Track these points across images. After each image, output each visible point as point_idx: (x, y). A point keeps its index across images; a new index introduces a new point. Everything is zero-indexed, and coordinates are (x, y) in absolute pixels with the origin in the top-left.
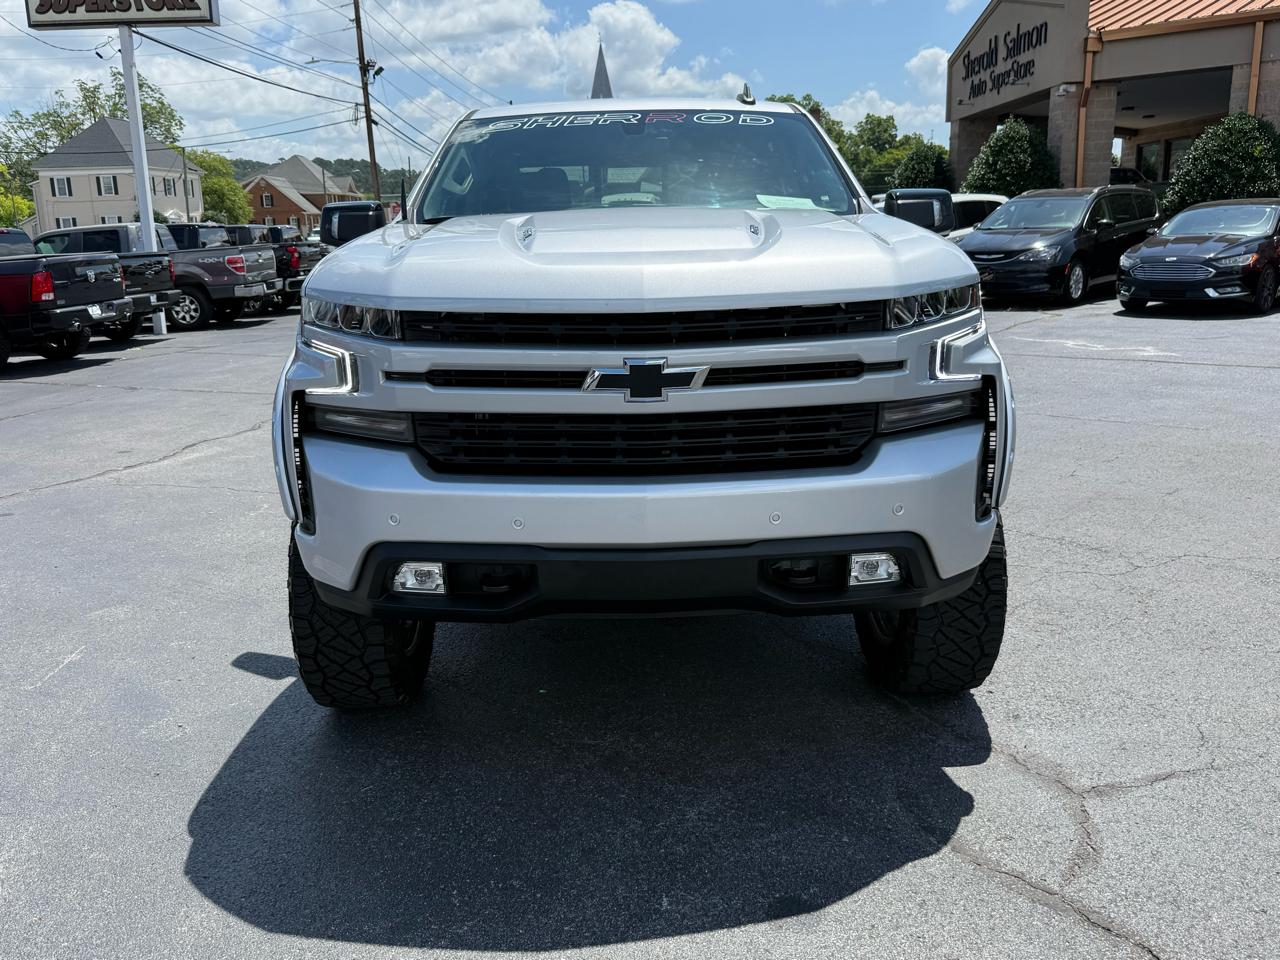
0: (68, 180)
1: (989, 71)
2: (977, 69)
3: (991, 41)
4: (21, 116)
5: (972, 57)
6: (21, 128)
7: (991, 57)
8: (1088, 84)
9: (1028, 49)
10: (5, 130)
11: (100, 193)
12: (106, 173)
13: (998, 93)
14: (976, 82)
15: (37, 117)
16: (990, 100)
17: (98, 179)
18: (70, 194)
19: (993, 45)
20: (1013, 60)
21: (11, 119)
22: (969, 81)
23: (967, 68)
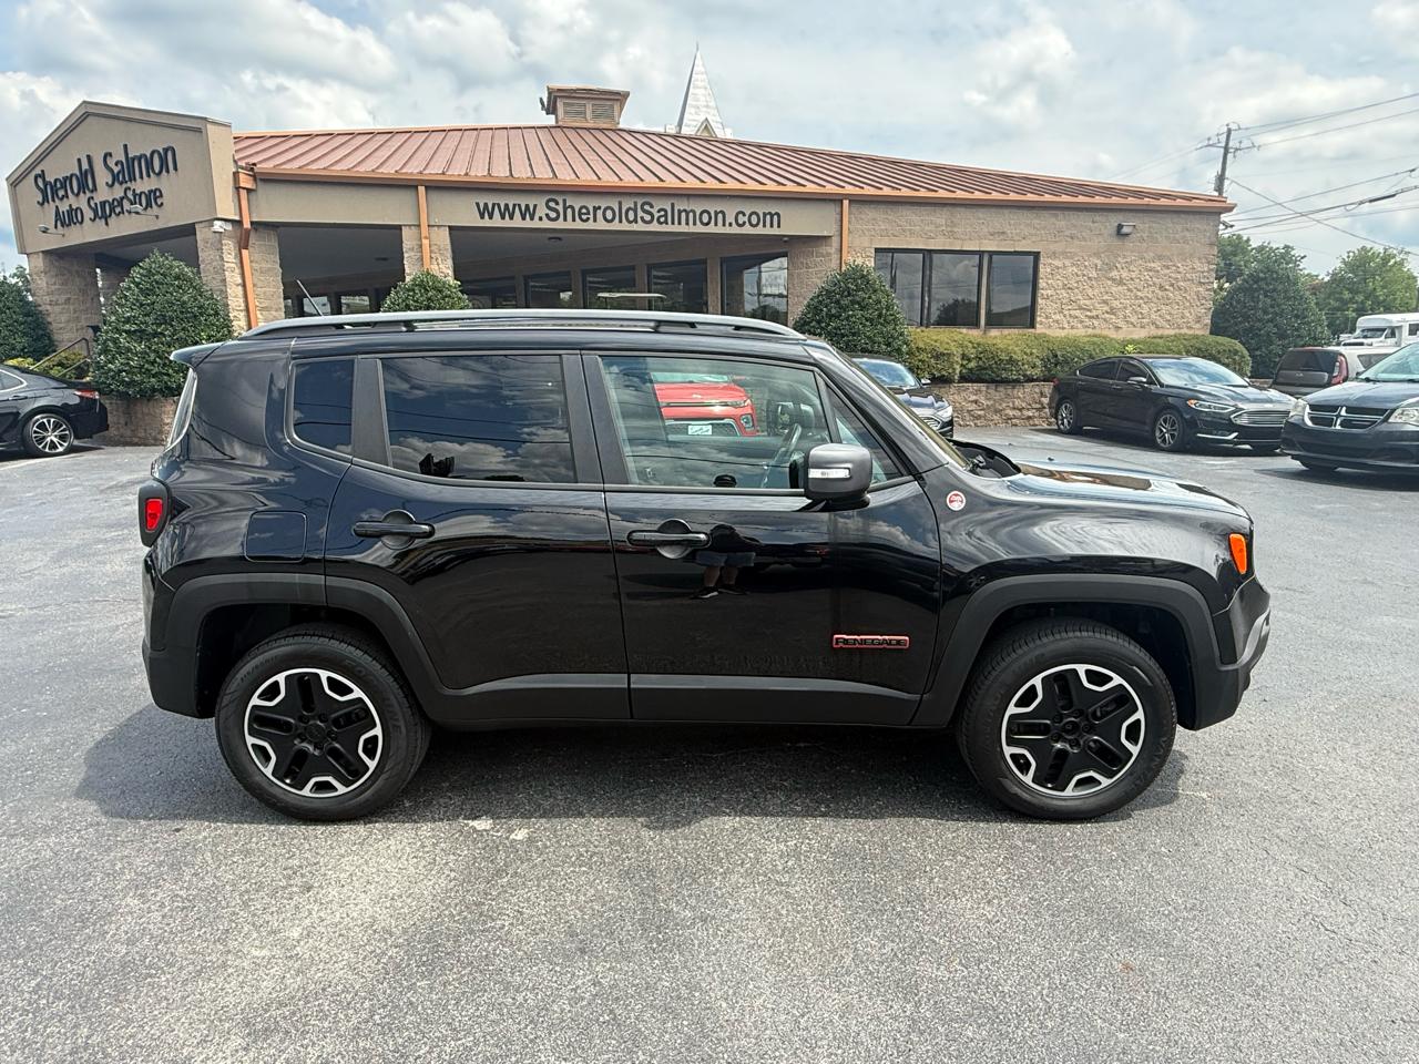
1: (83, 198)
2: (61, 193)
3: (79, 160)
5: (50, 178)
7: (85, 180)
8: (247, 225)
9: (149, 176)
13: (107, 224)
14: (64, 207)
16: (90, 232)
19: (85, 166)
20: (124, 186)
22: (50, 208)
23: (44, 193)
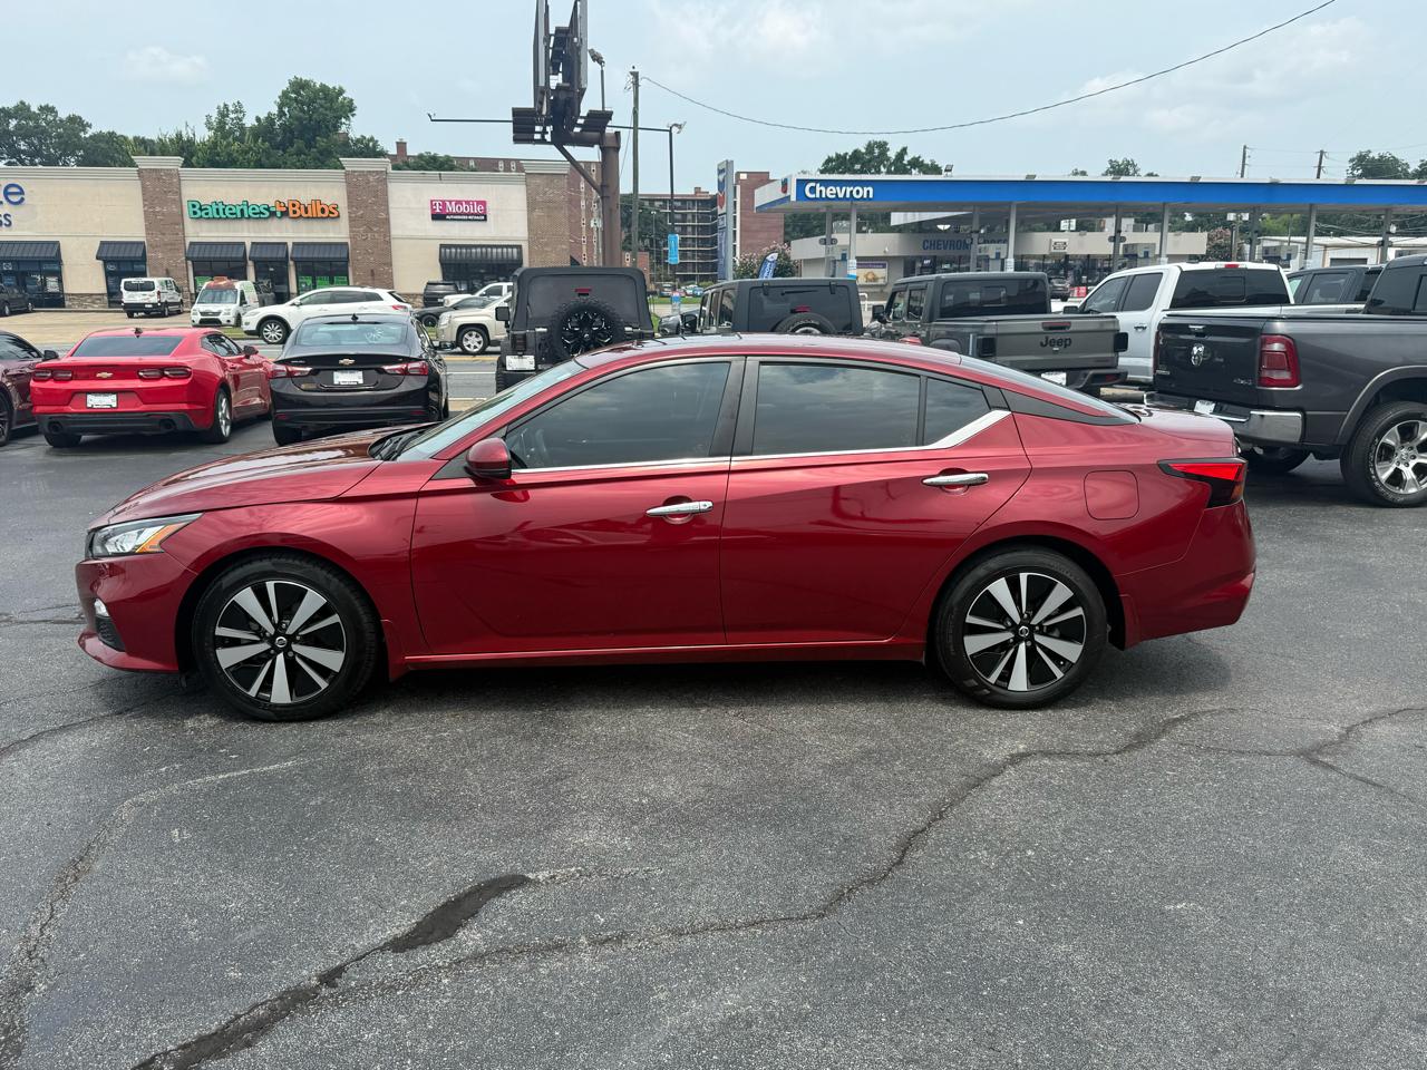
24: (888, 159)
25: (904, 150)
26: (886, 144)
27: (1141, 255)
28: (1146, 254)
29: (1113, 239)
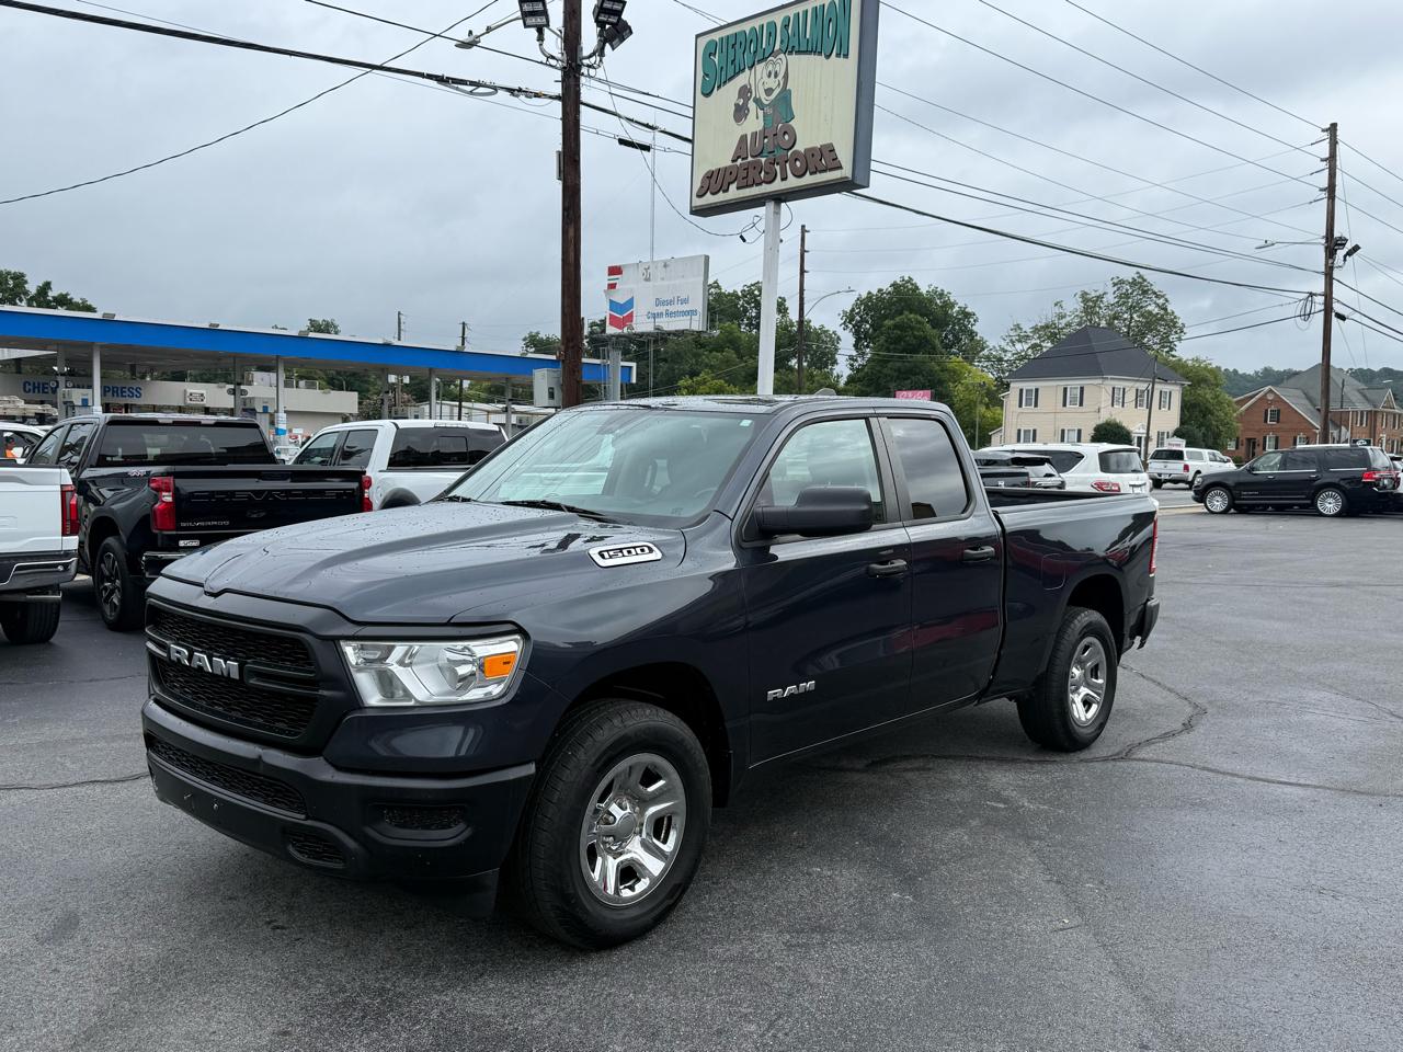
0: (1037, 390)
4: (1021, 329)
6: (1020, 341)
10: (1003, 344)
11: (1065, 405)
12: (1074, 384)
15: (1036, 330)
17: (1065, 389)
18: (1036, 405)
21: (1012, 333)
24: (26, 293)
25: (47, 285)
26: (22, 275)
27: (259, 409)
28: (265, 409)
29: (233, 392)
